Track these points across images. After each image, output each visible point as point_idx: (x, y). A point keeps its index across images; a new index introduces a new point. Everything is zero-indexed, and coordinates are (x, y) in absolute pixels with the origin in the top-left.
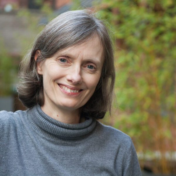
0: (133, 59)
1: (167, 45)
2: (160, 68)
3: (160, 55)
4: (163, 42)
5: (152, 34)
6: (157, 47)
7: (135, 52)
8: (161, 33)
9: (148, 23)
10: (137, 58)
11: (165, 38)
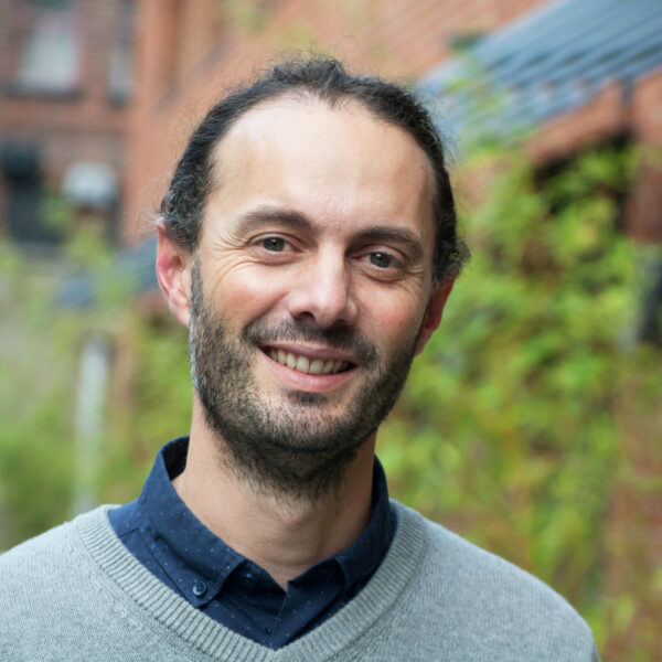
0: (435, 459)
1: (573, 409)
2: (542, 496)
3: (542, 446)
4: (555, 396)
5: (517, 361)
6: (534, 415)
7: (446, 429)
8: (550, 361)
9: (499, 316)
10: (453, 456)
11: (568, 377)
